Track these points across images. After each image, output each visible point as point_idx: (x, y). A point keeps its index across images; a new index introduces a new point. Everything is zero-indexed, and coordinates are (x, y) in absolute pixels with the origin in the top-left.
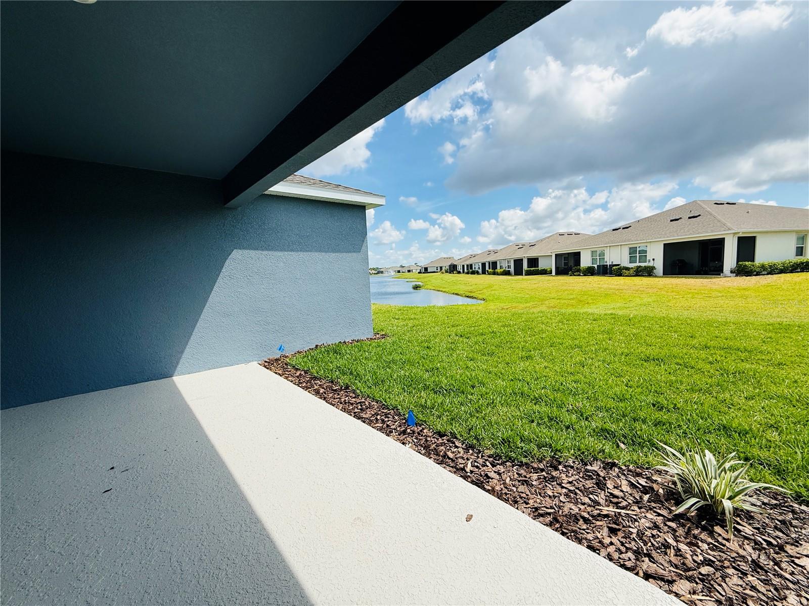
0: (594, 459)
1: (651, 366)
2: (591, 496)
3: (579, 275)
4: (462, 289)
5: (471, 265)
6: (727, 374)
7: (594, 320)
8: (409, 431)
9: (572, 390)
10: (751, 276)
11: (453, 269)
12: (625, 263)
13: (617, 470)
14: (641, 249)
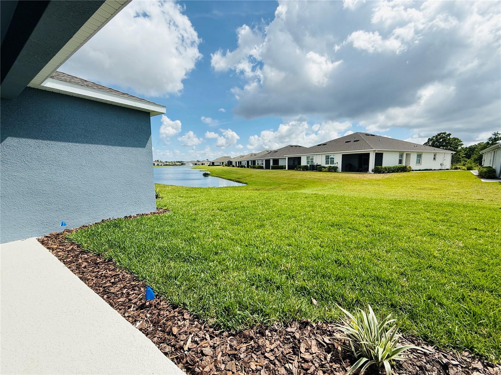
0: (293, 320)
1: (335, 231)
2: (287, 365)
3: (300, 170)
4: (234, 176)
5: (241, 162)
6: (375, 234)
7: (306, 198)
8: (147, 304)
9: (285, 253)
10: (380, 173)
11: (230, 164)
12: (324, 164)
13: (309, 328)
14: (331, 157)
